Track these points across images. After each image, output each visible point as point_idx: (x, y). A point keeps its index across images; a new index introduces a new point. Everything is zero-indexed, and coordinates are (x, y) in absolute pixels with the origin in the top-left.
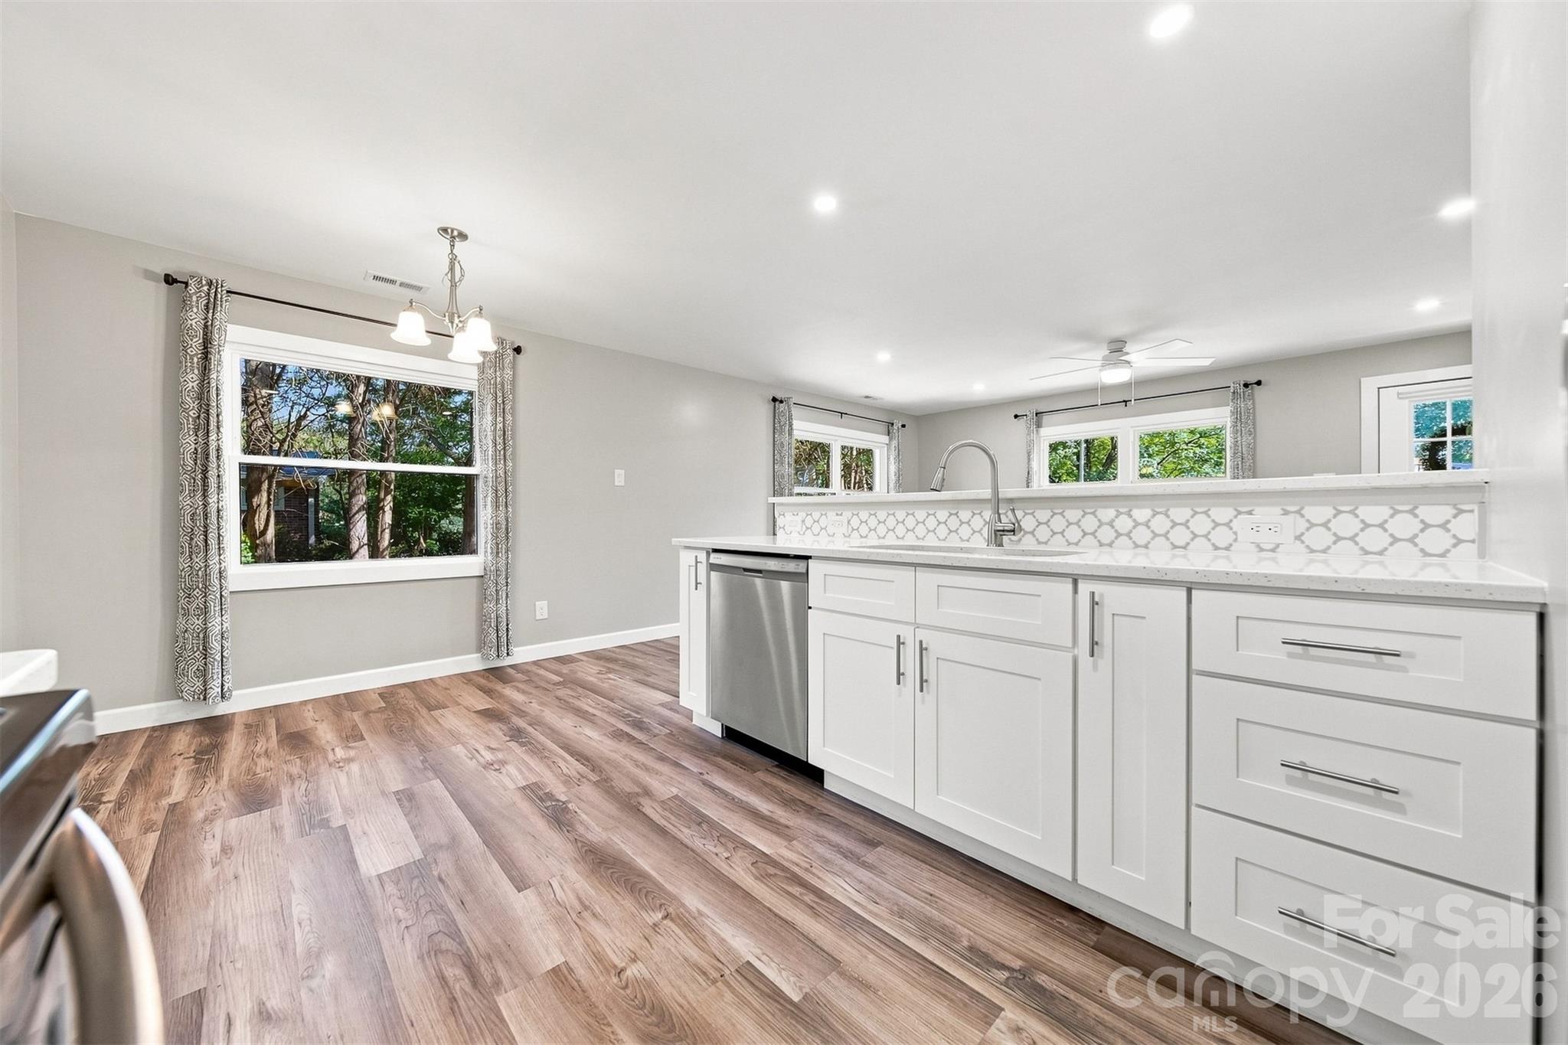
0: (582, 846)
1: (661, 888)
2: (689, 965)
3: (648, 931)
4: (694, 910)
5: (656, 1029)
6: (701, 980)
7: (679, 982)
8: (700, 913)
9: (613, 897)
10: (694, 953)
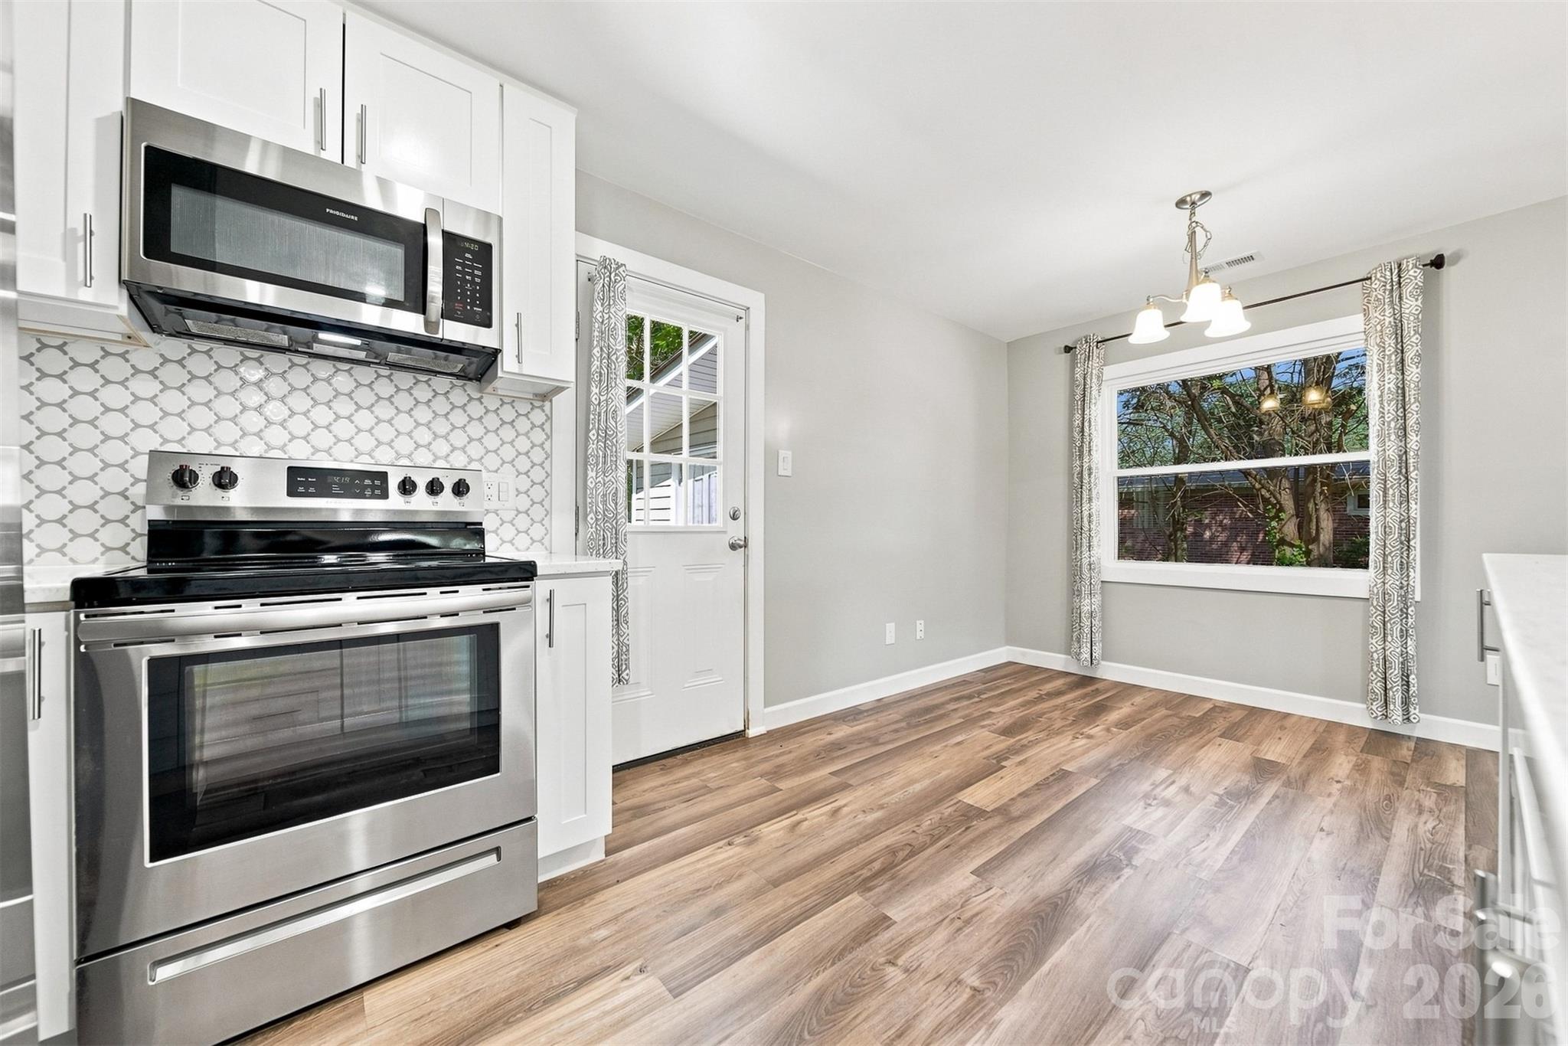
0: (1061, 898)
1: (1023, 978)
2: (907, 1021)
3: (949, 976)
4: (996, 1017)
5: (830, 998)
6: (890, 1033)
7: (884, 1012)
8: (993, 1026)
9: (989, 939)
10: (925, 1024)
